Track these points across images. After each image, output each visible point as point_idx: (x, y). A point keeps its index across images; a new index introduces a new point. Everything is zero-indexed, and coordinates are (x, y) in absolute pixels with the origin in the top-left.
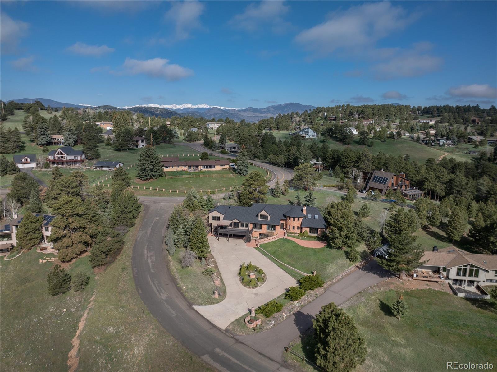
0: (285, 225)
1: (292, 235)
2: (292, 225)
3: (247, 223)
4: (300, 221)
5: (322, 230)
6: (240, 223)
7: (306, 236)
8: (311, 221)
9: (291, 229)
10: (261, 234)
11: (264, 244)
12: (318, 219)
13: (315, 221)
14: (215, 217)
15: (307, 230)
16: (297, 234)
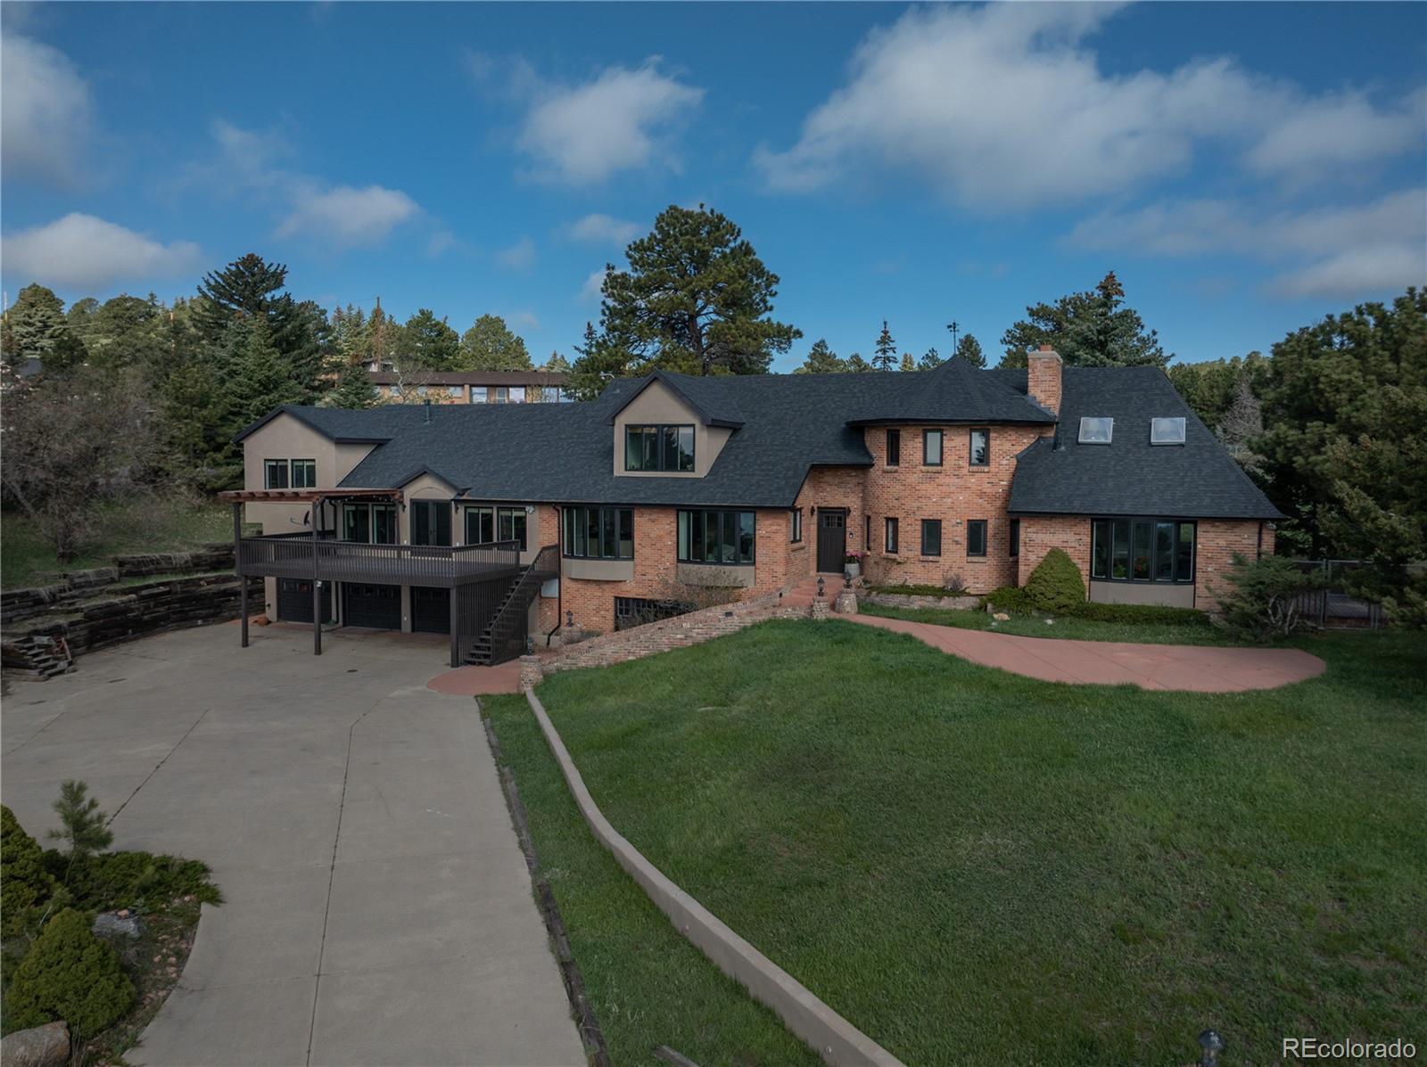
0: (854, 523)
1: (912, 606)
2: (915, 505)
3: (510, 509)
4: (993, 464)
5: (1237, 548)
6: (456, 511)
7: (1062, 611)
8: (1115, 466)
9: (903, 553)
10: (631, 602)
11: (598, 668)
12: (1182, 445)
13: (1154, 461)
14: (286, 466)
15: (1069, 551)
16: (962, 599)
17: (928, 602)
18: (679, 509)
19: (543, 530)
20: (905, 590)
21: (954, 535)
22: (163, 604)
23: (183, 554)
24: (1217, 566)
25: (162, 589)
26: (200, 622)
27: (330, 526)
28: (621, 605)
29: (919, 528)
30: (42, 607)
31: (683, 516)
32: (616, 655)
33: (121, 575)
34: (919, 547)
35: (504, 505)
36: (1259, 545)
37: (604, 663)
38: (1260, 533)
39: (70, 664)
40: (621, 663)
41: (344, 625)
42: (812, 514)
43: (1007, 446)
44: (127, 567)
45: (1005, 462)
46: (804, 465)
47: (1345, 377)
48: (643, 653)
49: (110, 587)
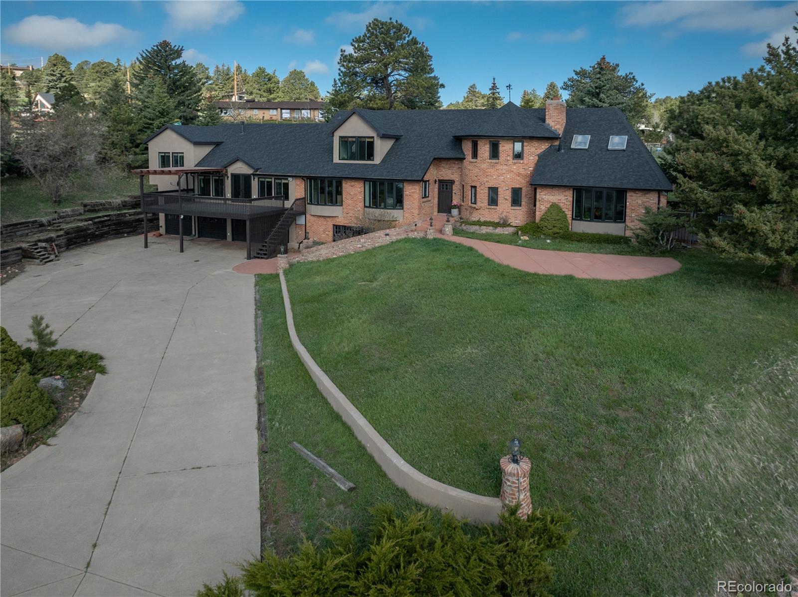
1: (482, 232)
2: (485, 179)
3: (281, 179)
4: (525, 158)
5: (647, 204)
6: (254, 180)
7: (556, 235)
8: (588, 161)
9: (479, 204)
10: (341, 227)
11: (318, 261)
12: (624, 150)
13: (608, 158)
14: (169, 156)
15: (561, 205)
16: (507, 228)
17: (490, 230)
18: (365, 180)
19: (297, 190)
20: (479, 223)
21: (505, 196)
22: (106, 226)
23: (117, 200)
24: (637, 214)
25: (106, 218)
26: (126, 235)
27: (191, 187)
28: (336, 228)
29: (487, 191)
30: (43, 228)
31: (367, 184)
32: (327, 255)
33: (85, 211)
34: (486, 201)
35: (278, 177)
36: (659, 204)
37: (321, 259)
38: (659, 197)
39: (56, 256)
40: (330, 259)
41: (199, 237)
42: (435, 183)
43: (533, 150)
44: (88, 207)
45: (532, 158)
46: (430, 158)
47: (712, 116)
48: (340, 254)
49: (79, 218)
